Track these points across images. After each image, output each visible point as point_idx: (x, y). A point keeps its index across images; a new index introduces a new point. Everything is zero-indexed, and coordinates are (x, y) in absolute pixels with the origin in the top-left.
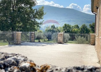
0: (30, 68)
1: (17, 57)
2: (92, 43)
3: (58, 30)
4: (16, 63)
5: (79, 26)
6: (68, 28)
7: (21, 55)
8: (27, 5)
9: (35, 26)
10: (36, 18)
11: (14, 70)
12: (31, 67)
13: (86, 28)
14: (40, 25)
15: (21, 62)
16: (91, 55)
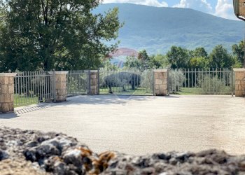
0: (82, 159)
1: (59, 139)
2: (238, 93)
3: (154, 61)
4: (58, 150)
5: (206, 49)
6: (180, 56)
7: (66, 135)
8: (77, 7)
9: (99, 57)
10: (102, 35)
11: (54, 163)
12: (84, 156)
13: (224, 55)
14: (111, 54)
15: (65, 148)
16: (235, 121)
